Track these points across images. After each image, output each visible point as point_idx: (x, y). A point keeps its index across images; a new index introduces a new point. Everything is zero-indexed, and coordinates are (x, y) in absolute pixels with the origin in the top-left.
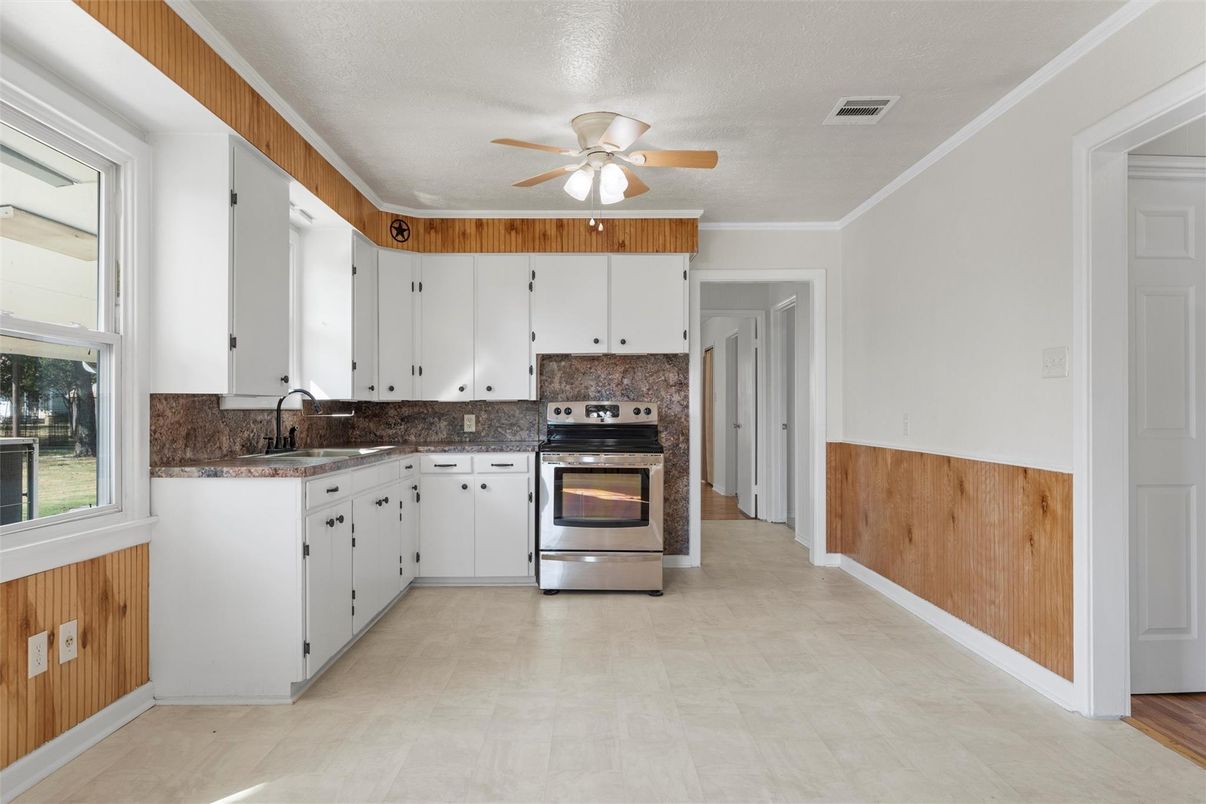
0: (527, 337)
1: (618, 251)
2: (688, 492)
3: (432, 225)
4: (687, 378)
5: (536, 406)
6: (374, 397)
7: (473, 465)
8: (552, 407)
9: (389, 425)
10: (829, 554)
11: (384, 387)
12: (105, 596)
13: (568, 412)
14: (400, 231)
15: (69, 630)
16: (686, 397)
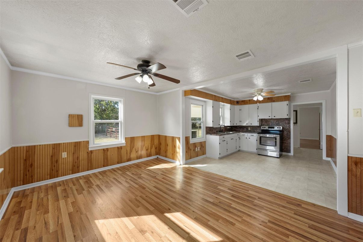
0: (257, 116)
1: (273, 102)
2: (290, 142)
3: (242, 101)
4: (290, 122)
5: (259, 127)
6: (234, 125)
7: (247, 135)
8: (262, 127)
9: (238, 129)
10: (327, 158)
11: (235, 124)
12: (202, 145)
13: (265, 127)
14: (238, 103)
15: (199, 148)
16: (290, 125)
